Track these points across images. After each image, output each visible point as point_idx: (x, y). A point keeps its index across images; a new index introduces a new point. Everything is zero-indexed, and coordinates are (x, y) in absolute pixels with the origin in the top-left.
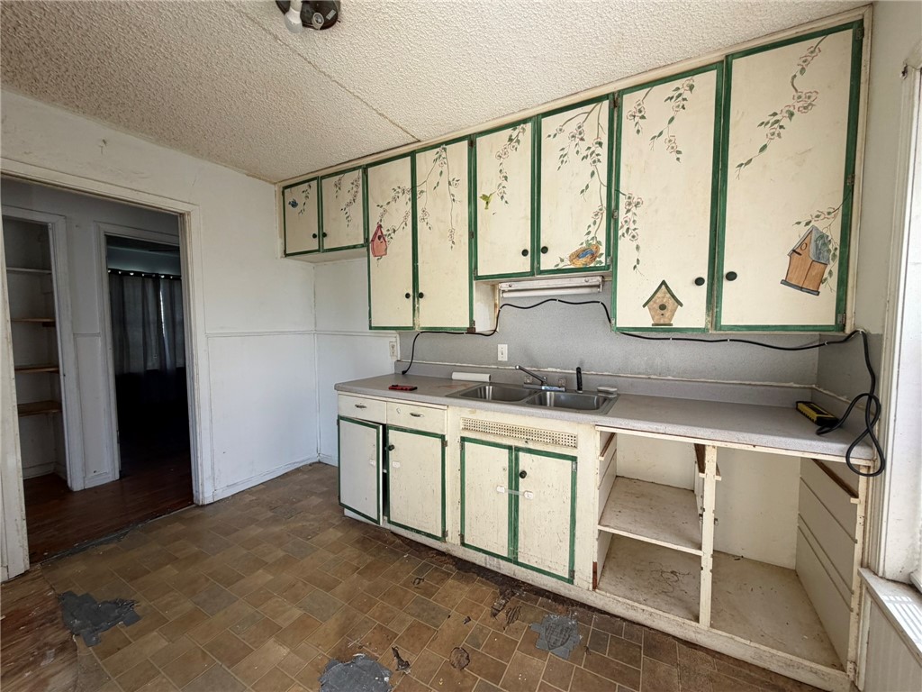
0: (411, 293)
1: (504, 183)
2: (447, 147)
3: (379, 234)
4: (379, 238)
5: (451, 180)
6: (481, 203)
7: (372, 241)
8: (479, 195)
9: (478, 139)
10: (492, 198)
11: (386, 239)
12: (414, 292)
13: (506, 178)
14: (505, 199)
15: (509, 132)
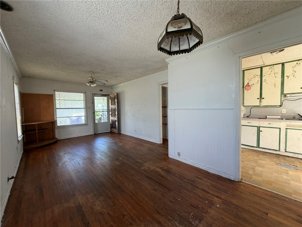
0: (259, 98)
1: (295, 73)
2: (274, 66)
3: (248, 85)
4: (248, 86)
5: (275, 73)
6: (286, 78)
7: (245, 87)
8: (285, 75)
9: (285, 64)
10: (290, 77)
11: (251, 86)
12: (260, 97)
13: (295, 72)
14: (295, 76)
15: (297, 62)
